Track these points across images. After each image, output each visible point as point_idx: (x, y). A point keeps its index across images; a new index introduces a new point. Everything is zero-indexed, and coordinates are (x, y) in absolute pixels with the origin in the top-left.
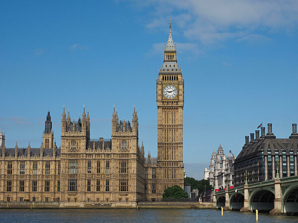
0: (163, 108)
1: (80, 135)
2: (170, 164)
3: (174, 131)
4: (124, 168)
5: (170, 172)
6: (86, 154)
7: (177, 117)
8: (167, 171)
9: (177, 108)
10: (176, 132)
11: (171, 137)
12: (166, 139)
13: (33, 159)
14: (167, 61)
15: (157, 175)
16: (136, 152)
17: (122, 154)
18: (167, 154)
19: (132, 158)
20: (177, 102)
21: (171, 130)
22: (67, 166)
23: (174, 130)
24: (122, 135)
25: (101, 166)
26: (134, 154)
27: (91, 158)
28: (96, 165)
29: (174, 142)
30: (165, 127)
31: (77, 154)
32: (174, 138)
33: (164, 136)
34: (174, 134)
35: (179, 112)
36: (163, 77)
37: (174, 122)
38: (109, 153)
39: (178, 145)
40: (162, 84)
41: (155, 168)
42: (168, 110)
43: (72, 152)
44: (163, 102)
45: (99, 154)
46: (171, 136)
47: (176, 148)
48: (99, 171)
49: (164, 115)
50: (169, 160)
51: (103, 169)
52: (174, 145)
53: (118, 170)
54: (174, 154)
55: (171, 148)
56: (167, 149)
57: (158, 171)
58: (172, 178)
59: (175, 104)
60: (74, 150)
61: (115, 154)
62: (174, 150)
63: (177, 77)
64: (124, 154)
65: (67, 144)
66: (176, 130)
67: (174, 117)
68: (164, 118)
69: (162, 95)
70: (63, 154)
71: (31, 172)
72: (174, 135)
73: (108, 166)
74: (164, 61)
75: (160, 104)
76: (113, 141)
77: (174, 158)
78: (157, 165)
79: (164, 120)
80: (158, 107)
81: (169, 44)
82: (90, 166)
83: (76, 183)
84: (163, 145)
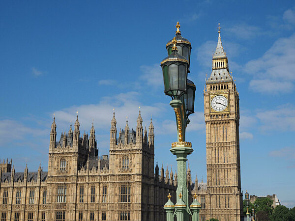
0: (212, 124)
1: (70, 151)
2: (222, 190)
3: (225, 150)
4: (124, 195)
5: (222, 201)
6: (77, 177)
7: (229, 133)
8: (218, 199)
9: (229, 122)
10: (228, 151)
11: (223, 158)
12: (217, 160)
13: (30, 185)
14: (215, 69)
15: (206, 205)
16: (141, 173)
17: (122, 175)
18: (218, 178)
19: (136, 180)
20: (228, 115)
21: (222, 148)
22: (54, 193)
23: (225, 148)
24: (123, 149)
25: (96, 192)
26: (138, 175)
27: (84, 182)
28: (90, 191)
29: (226, 163)
30: (215, 145)
31: (66, 177)
32: (226, 158)
33: (214, 156)
34: (225, 153)
35: (231, 126)
36: (211, 88)
37: (225, 139)
38: (107, 174)
39: (232, 167)
40: (209, 95)
41: (204, 195)
42: (218, 125)
43: (60, 173)
44: (211, 116)
45: (93, 177)
46: (222, 156)
47: (229, 170)
48: (93, 200)
49: (213, 132)
50: (221, 185)
51: (98, 197)
52: (226, 167)
53: (117, 198)
54: (226, 177)
55: (223, 170)
56: (217, 173)
57: (208, 199)
58: (226, 207)
59: (225, 118)
60: (63, 171)
61: (114, 175)
62: (226, 172)
63: (227, 86)
64: (124, 175)
65: (56, 164)
66: (228, 148)
67: (225, 133)
68: (213, 135)
69: (210, 108)
70: (49, 177)
71: (27, 201)
72: (226, 155)
73: (105, 192)
74: (213, 69)
75: (208, 118)
76: (110, 157)
77: (227, 182)
78: (207, 192)
79: (214, 137)
80: (206, 122)
81: (217, 51)
82: (83, 194)
83: (64, 216)
84: (213, 167)
